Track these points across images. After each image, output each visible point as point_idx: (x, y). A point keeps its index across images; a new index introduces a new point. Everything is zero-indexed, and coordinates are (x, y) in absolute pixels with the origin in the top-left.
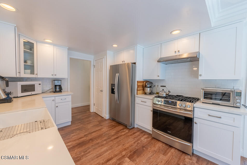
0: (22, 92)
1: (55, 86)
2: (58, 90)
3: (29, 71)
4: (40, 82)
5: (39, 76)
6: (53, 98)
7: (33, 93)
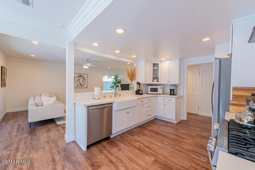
0: (151, 91)
1: (171, 90)
2: (172, 93)
3: (156, 80)
4: (162, 87)
5: (161, 83)
6: (163, 98)
7: (156, 93)
